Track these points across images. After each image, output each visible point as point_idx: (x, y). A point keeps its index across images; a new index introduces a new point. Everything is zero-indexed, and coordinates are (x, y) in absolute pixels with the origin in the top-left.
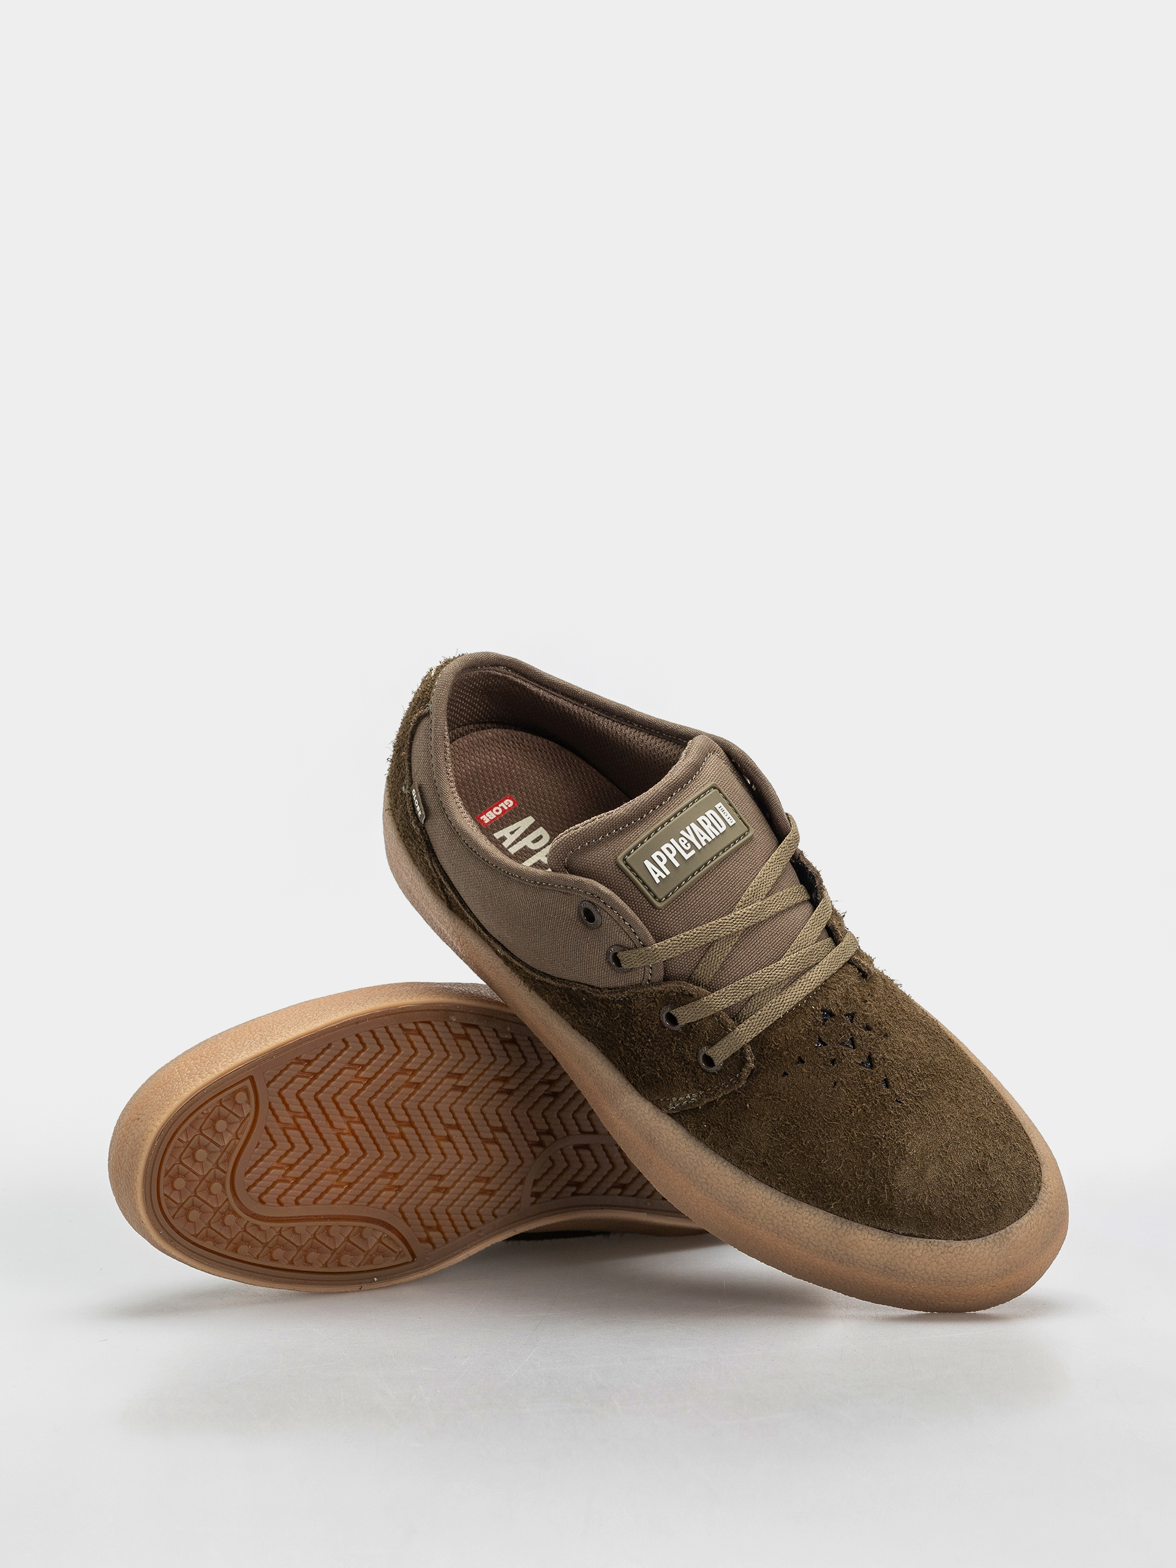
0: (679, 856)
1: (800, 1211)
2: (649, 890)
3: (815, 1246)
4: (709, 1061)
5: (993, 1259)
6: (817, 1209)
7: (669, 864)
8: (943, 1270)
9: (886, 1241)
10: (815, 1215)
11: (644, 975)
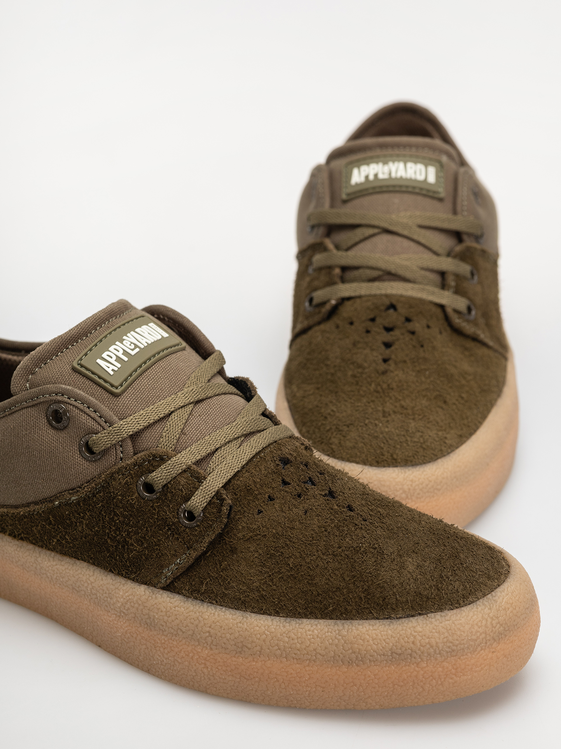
0: (125, 353)
1: (302, 626)
2: (106, 381)
3: (323, 656)
4: (191, 516)
5: (487, 620)
6: (317, 620)
7: (118, 359)
8: (445, 640)
9: (387, 627)
10: (316, 625)
11: (116, 455)
